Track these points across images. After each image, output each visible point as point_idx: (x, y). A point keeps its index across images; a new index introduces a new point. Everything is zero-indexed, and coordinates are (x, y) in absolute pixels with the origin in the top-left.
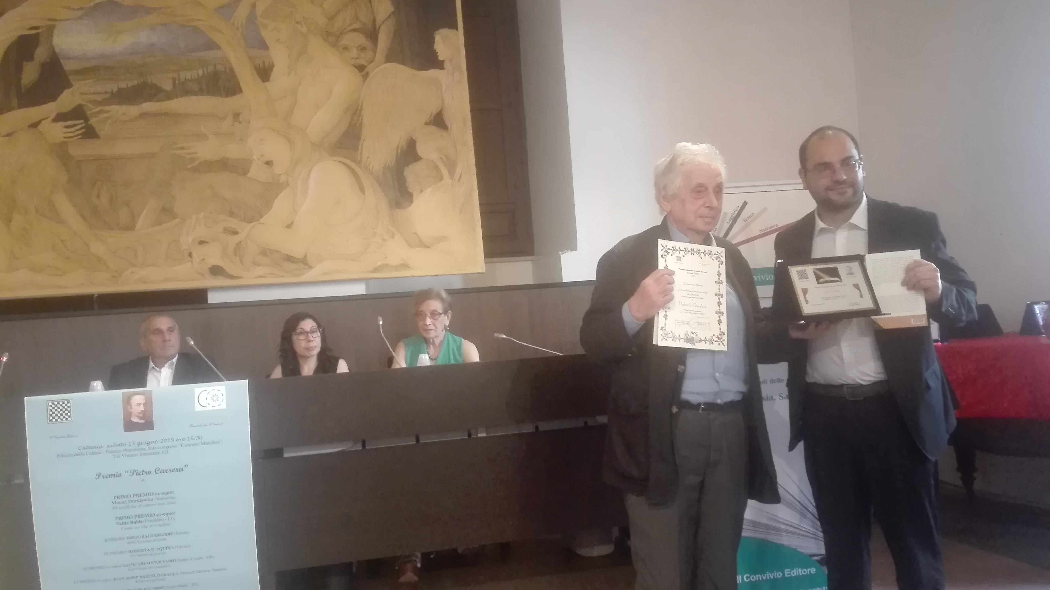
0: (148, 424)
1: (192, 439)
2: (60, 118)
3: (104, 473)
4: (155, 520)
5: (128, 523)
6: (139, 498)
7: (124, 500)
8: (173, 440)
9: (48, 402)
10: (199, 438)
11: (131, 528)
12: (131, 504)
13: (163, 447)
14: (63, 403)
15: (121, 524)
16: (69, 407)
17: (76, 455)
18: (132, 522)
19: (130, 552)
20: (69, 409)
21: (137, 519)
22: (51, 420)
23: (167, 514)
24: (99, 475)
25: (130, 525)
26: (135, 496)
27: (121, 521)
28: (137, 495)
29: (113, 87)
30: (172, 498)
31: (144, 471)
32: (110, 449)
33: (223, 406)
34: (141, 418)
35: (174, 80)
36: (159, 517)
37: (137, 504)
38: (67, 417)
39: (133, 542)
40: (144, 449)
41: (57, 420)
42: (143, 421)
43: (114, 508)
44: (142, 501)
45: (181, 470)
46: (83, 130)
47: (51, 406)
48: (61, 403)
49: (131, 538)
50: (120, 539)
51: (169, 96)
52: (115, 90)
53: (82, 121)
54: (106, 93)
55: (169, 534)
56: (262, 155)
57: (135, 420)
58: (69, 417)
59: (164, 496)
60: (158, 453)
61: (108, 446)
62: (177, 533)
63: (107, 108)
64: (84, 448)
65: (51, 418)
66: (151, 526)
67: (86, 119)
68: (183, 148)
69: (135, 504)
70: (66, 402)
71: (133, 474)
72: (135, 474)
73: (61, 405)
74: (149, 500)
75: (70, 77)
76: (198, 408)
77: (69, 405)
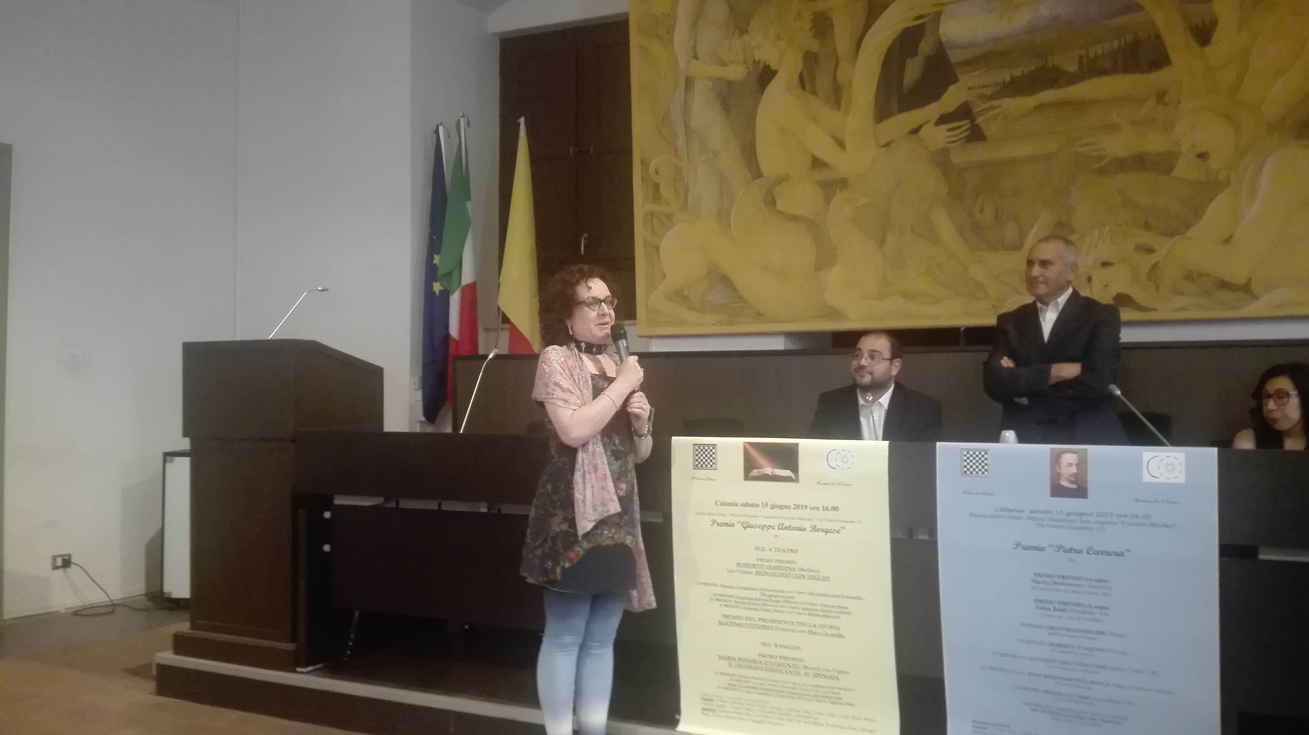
0: (1080, 492)
1: (1137, 516)
2: (943, 119)
3: (1024, 544)
4: (1084, 612)
5: (1049, 610)
6: (1065, 581)
7: (1047, 579)
8: (1112, 515)
9: (962, 450)
10: (1146, 517)
11: (1052, 616)
12: (1055, 587)
13: (1099, 522)
14: (980, 453)
15: (1041, 608)
16: (986, 459)
17: (992, 517)
18: (1055, 609)
19: (1051, 644)
20: (986, 462)
21: (1063, 607)
22: (965, 472)
23: (1100, 608)
24: (1018, 545)
25: (1052, 612)
26: (1060, 578)
27: (1041, 605)
28: (1063, 577)
29: (1005, 75)
30: (1107, 588)
31: (1073, 548)
32: (1033, 515)
33: (1182, 479)
34: (1072, 482)
35: (1081, 58)
36: (1090, 610)
37: (1063, 588)
38: (983, 470)
39: (1056, 634)
40: (1073, 521)
41: (971, 472)
42: (1074, 486)
43: (1033, 588)
44: (1068, 585)
45: (1121, 554)
46: (969, 132)
47: (965, 455)
48: (977, 453)
49: (1052, 628)
50: (1039, 627)
51: (1073, 79)
52: (1008, 79)
53: (968, 121)
54: (997, 84)
55: (1101, 633)
56: (1194, 146)
57: (1065, 483)
58: (986, 470)
59: (1097, 584)
60: (1092, 529)
61: (1031, 512)
62: (1112, 634)
63: (996, 103)
64: (1002, 510)
65: (965, 469)
66: (1078, 619)
67: (973, 120)
68: (1087, 145)
69: (1059, 587)
70: (983, 453)
71: (1059, 551)
72: (1062, 550)
73: (977, 456)
74: (1078, 586)
75: (958, 70)
76: (1146, 478)
77: (986, 456)
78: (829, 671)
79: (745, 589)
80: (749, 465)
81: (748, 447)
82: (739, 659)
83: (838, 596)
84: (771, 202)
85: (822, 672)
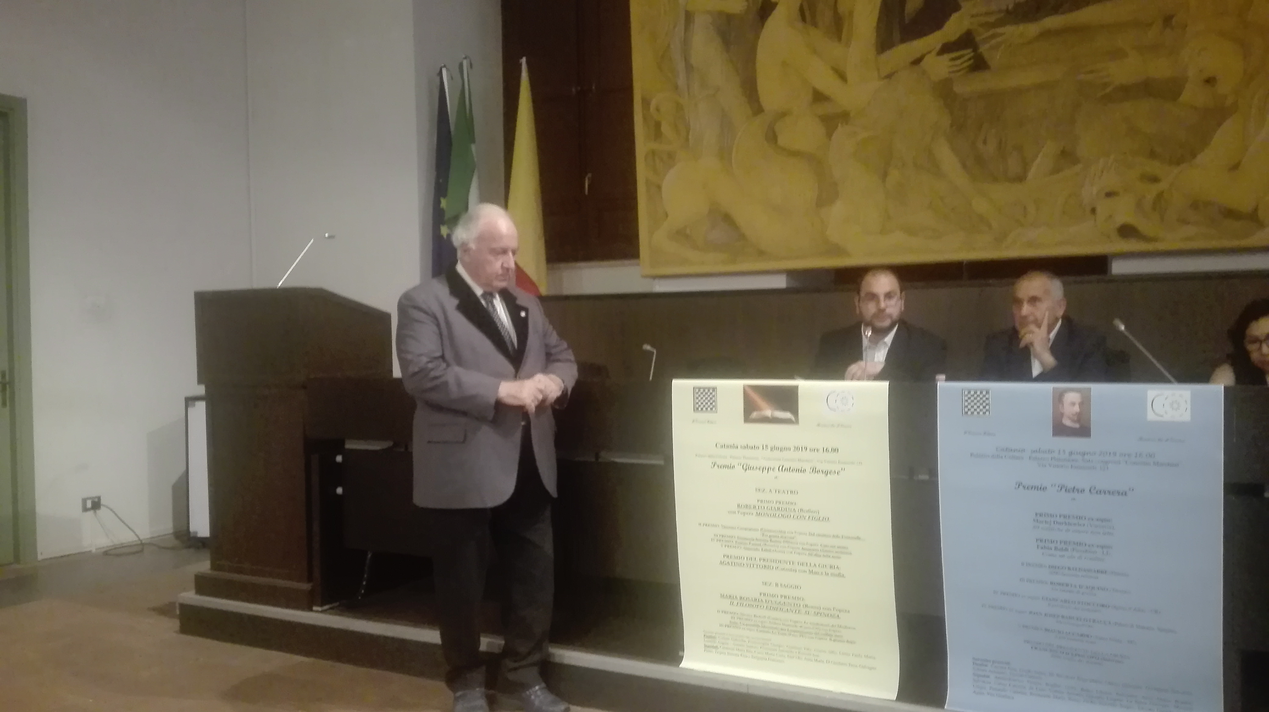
0: (1083, 431)
1: (1141, 455)
3: (1026, 483)
4: (1086, 551)
5: (1051, 549)
6: (1067, 520)
7: (1048, 519)
8: (1115, 454)
9: (964, 390)
10: (1150, 456)
11: (1054, 556)
12: (1057, 526)
13: (1102, 462)
14: (980, 393)
15: (1042, 548)
16: (988, 399)
17: (993, 456)
18: (1056, 548)
19: (1051, 583)
21: (1064, 546)
22: (967, 412)
23: (1102, 547)
24: (1019, 485)
25: (1053, 552)
26: (1062, 518)
27: (1042, 545)
28: (1065, 517)
30: (1110, 527)
31: (1076, 488)
32: (1034, 455)
33: (1187, 417)
34: (1075, 421)
36: (1092, 549)
37: (1064, 527)
39: (1057, 573)
40: (1075, 461)
41: (972, 413)
42: (1077, 426)
43: (1035, 527)
44: (1070, 524)
45: (1124, 493)
46: (971, 62)
47: (965, 395)
48: (977, 393)
49: (1053, 567)
50: (1041, 566)
52: (1010, 6)
54: (1000, 11)
55: (1102, 572)
56: (1201, 71)
57: (1067, 422)
58: (987, 410)
59: (1099, 523)
60: (1095, 468)
61: (1032, 452)
62: (1114, 573)
64: (1003, 450)
65: (966, 410)
66: (1080, 558)
67: (975, 48)
68: (1092, 72)
69: (1061, 527)
70: (983, 393)
71: (1061, 490)
72: (1063, 490)
73: (978, 396)
74: (1079, 525)
76: (1151, 416)
77: (987, 396)
78: (829, 609)
79: (746, 529)
80: (749, 408)
81: (747, 389)
82: (741, 598)
83: (838, 537)
84: (772, 137)
85: (822, 611)
